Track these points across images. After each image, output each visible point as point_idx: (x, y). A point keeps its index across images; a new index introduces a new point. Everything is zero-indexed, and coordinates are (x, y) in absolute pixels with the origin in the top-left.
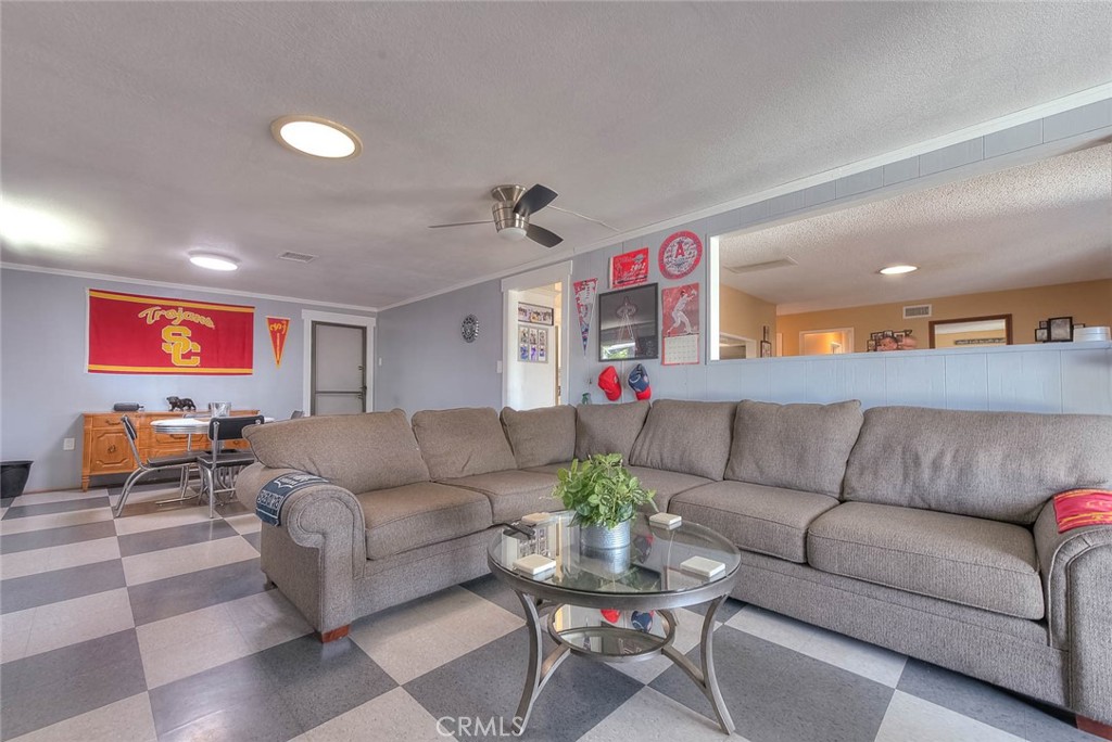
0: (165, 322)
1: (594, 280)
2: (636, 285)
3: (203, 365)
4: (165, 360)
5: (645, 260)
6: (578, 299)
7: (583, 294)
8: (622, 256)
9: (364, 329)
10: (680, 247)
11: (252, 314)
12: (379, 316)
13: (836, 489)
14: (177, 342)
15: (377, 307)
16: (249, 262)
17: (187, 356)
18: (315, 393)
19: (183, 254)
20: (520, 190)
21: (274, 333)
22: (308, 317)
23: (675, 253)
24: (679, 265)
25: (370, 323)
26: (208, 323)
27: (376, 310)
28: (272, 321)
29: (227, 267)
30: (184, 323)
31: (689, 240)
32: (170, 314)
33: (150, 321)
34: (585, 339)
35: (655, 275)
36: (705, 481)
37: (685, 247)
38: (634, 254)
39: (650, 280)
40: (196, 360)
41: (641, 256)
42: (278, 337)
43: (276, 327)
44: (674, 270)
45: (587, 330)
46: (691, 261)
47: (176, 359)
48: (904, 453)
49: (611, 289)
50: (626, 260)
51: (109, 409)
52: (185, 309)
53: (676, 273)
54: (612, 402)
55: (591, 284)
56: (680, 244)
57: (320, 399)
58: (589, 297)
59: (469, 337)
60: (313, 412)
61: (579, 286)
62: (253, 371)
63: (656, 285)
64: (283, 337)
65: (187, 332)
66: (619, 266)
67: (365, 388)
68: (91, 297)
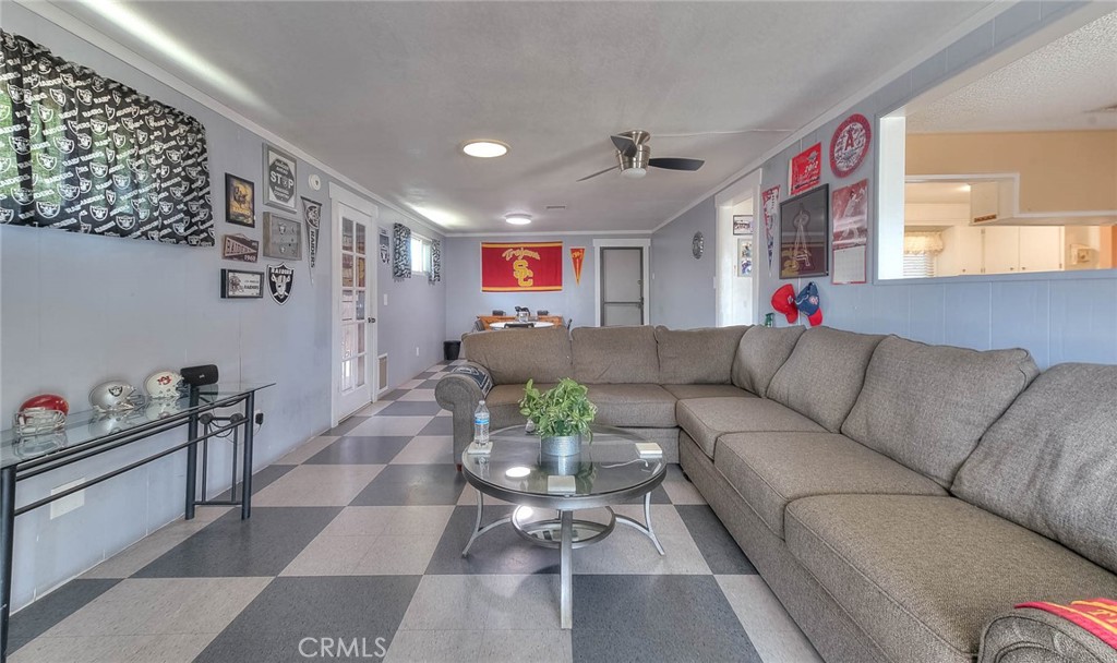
0: (515, 258)
1: (777, 188)
2: (811, 188)
3: (534, 285)
4: (514, 283)
5: (818, 158)
6: (765, 210)
7: (769, 203)
8: (798, 157)
9: (641, 249)
10: (850, 137)
11: (561, 248)
12: (653, 237)
13: (945, 474)
14: (521, 271)
15: (652, 229)
16: (536, 217)
17: (525, 280)
18: (604, 303)
19: (503, 217)
20: (637, 134)
21: (574, 259)
22: (598, 244)
23: (844, 145)
24: (848, 159)
25: (645, 244)
26: (536, 256)
27: (650, 232)
28: (573, 251)
29: (525, 222)
30: (524, 258)
31: (859, 126)
32: (517, 253)
33: (508, 259)
34: (770, 254)
35: (827, 176)
36: (816, 427)
37: (854, 136)
38: (807, 153)
39: (822, 182)
40: (531, 282)
41: (814, 154)
42: (578, 262)
43: (577, 254)
44: (842, 166)
45: (772, 244)
46: (859, 151)
47: (521, 282)
48: (1047, 442)
49: (790, 196)
50: (802, 160)
51: (491, 314)
52: (525, 249)
53: (845, 169)
54: (791, 325)
55: (775, 192)
56: (849, 132)
57: (609, 308)
58: (773, 208)
59: (697, 254)
60: (603, 324)
61: (766, 195)
62: (563, 287)
63: (827, 186)
64: (580, 261)
65: (525, 263)
66: (796, 169)
67: (642, 299)
68: (483, 248)
